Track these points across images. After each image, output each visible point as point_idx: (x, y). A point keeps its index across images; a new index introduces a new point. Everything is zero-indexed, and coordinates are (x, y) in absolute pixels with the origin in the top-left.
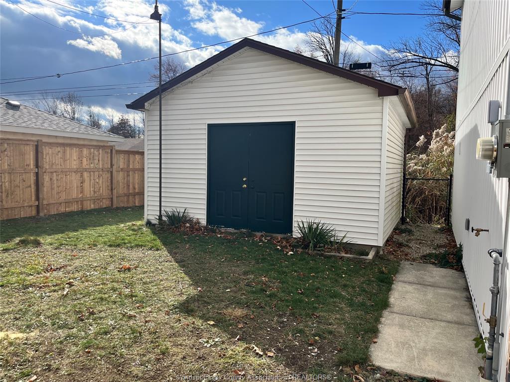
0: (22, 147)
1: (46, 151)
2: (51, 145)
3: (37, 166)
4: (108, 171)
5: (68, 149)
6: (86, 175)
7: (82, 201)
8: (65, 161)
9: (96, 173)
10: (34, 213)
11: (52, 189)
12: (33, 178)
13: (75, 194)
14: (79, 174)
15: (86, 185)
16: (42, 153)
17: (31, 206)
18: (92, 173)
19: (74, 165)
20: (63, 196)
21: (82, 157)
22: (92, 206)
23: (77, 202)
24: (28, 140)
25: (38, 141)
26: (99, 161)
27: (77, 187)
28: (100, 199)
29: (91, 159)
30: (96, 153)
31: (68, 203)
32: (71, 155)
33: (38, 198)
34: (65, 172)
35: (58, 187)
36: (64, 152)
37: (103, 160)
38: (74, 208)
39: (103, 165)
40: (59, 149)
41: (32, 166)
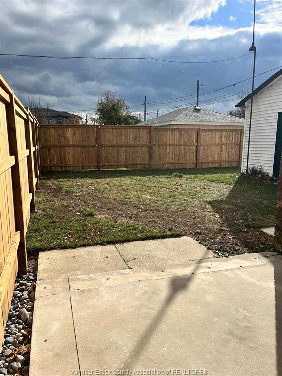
0: (190, 132)
1: (203, 134)
2: (204, 130)
3: (197, 142)
4: (238, 145)
5: (214, 132)
6: (224, 147)
7: (220, 162)
8: (212, 139)
9: (230, 146)
10: (194, 166)
11: (204, 154)
12: (195, 148)
13: (217, 158)
14: (220, 146)
15: (224, 153)
16: (200, 136)
17: (193, 163)
18: (227, 146)
19: (217, 141)
20: (210, 159)
21: (222, 136)
22: (227, 165)
23: (218, 162)
24: (193, 129)
25: (198, 129)
26: (232, 138)
27: (218, 154)
28: (232, 162)
29: (228, 137)
30: (231, 134)
31: (212, 162)
32: (216, 135)
33: (196, 159)
34: (212, 146)
35: (208, 153)
36: (212, 134)
37: (235, 138)
38: (216, 165)
39: (235, 141)
40: (209, 133)
41: (195, 142)
